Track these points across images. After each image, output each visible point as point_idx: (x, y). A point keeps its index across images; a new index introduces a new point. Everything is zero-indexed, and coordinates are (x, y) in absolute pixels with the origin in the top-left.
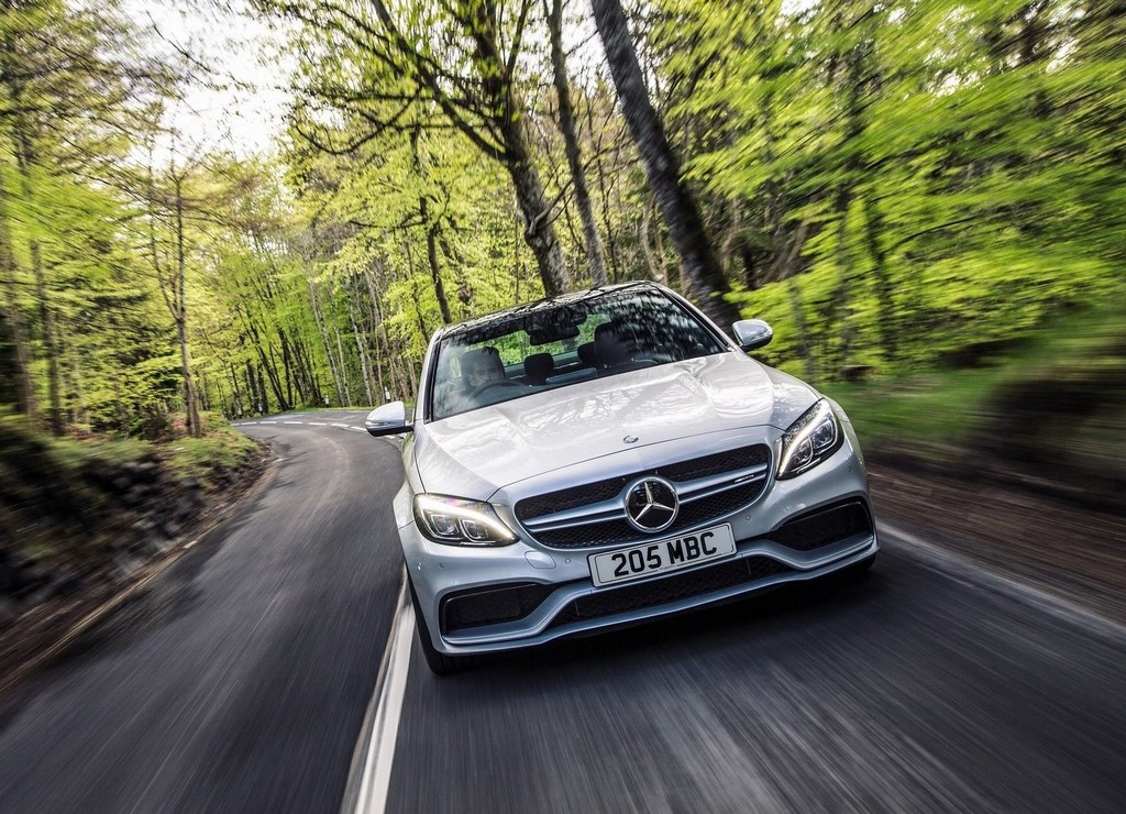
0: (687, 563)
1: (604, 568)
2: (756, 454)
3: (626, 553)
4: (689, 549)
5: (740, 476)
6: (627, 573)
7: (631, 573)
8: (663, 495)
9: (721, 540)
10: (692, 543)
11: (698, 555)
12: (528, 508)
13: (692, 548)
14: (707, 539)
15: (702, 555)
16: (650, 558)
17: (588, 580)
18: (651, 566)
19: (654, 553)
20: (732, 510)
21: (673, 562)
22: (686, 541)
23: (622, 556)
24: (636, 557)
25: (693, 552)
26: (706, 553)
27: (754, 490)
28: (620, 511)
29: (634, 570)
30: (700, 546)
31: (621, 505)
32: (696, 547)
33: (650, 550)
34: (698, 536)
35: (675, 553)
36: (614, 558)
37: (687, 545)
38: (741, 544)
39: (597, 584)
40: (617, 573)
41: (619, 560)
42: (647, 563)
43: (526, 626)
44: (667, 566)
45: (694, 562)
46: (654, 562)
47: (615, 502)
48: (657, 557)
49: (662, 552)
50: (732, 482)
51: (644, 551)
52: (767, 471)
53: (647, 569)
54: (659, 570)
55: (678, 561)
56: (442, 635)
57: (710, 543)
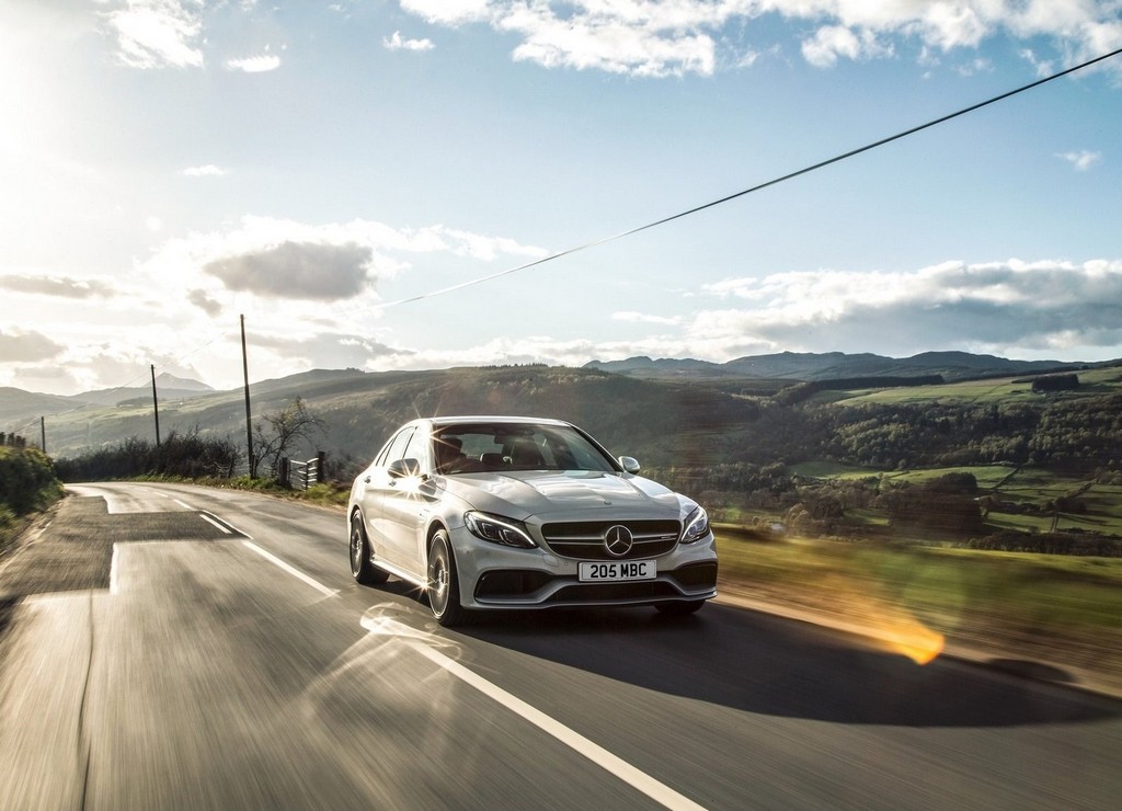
0: (630, 578)
1: (586, 571)
2: (674, 526)
3: (599, 566)
4: (632, 570)
5: (665, 536)
6: (597, 577)
8: (625, 538)
9: (650, 569)
10: (634, 567)
11: (636, 575)
12: (548, 529)
14: (642, 566)
15: (638, 575)
16: (611, 571)
17: (575, 577)
18: (610, 576)
19: (613, 568)
20: (657, 554)
21: (622, 576)
22: (632, 565)
23: (597, 567)
24: (603, 569)
25: (634, 573)
26: (641, 574)
27: (669, 546)
28: (601, 541)
29: (601, 576)
30: (638, 570)
31: (603, 538)
32: (635, 570)
33: (612, 566)
34: (638, 564)
35: (624, 571)
36: (592, 567)
37: (632, 568)
38: (659, 573)
39: (580, 580)
40: (592, 576)
41: (595, 569)
42: (609, 574)
43: (533, 598)
44: (619, 577)
45: (634, 578)
46: (613, 574)
47: (599, 535)
48: (614, 571)
49: (618, 569)
50: (660, 538)
51: (608, 566)
52: (677, 537)
53: (608, 577)
54: (614, 579)
55: (625, 576)
56: (475, 596)
57: (643, 569)
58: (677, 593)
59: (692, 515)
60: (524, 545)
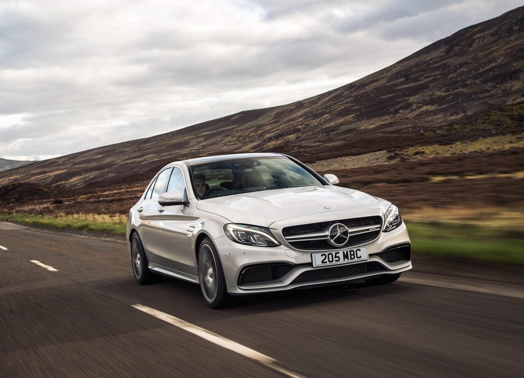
0: (350, 261)
1: (318, 259)
2: (377, 220)
3: (327, 254)
6: (326, 262)
7: (328, 263)
9: (364, 253)
10: (352, 253)
11: (354, 258)
12: (288, 231)
13: (352, 255)
14: (358, 252)
15: (356, 258)
16: (336, 257)
17: (310, 264)
18: (336, 261)
19: (337, 255)
20: (367, 242)
21: (344, 260)
22: (350, 251)
23: (325, 255)
24: (330, 256)
25: (353, 257)
26: (358, 258)
27: (375, 235)
28: (326, 236)
29: (329, 262)
30: (355, 254)
31: (327, 233)
33: (336, 253)
34: (355, 250)
35: (346, 256)
36: (322, 256)
37: (350, 253)
38: (371, 255)
39: (314, 266)
40: (323, 262)
41: (324, 257)
42: (334, 259)
43: (281, 282)
44: (342, 261)
45: (352, 261)
46: (337, 259)
47: (324, 232)
48: (338, 257)
49: (341, 255)
50: (368, 230)
51: (334, 254)
52: (380, 227)
53: (334, 262)
54: (339, 263)
55: (346, 260)
56: (238, 285)
57: (359, 254)
58: (384, 269)
59: (389, 211)
60: (271, 244)
